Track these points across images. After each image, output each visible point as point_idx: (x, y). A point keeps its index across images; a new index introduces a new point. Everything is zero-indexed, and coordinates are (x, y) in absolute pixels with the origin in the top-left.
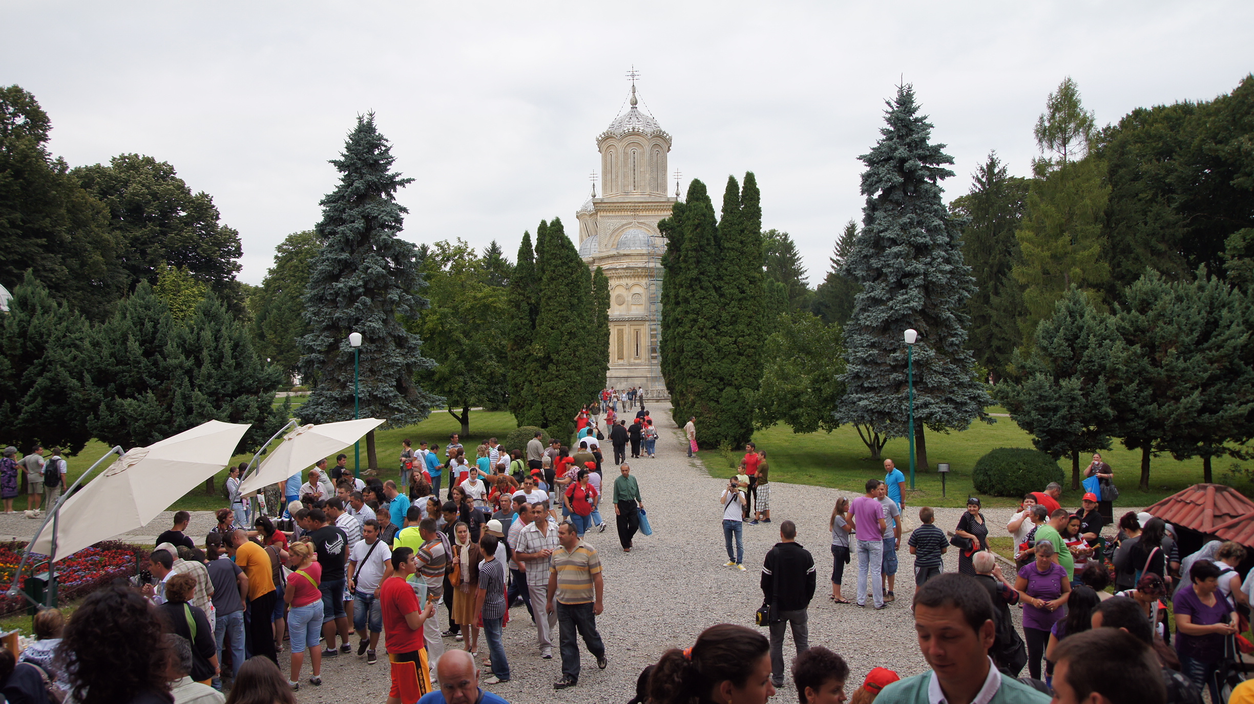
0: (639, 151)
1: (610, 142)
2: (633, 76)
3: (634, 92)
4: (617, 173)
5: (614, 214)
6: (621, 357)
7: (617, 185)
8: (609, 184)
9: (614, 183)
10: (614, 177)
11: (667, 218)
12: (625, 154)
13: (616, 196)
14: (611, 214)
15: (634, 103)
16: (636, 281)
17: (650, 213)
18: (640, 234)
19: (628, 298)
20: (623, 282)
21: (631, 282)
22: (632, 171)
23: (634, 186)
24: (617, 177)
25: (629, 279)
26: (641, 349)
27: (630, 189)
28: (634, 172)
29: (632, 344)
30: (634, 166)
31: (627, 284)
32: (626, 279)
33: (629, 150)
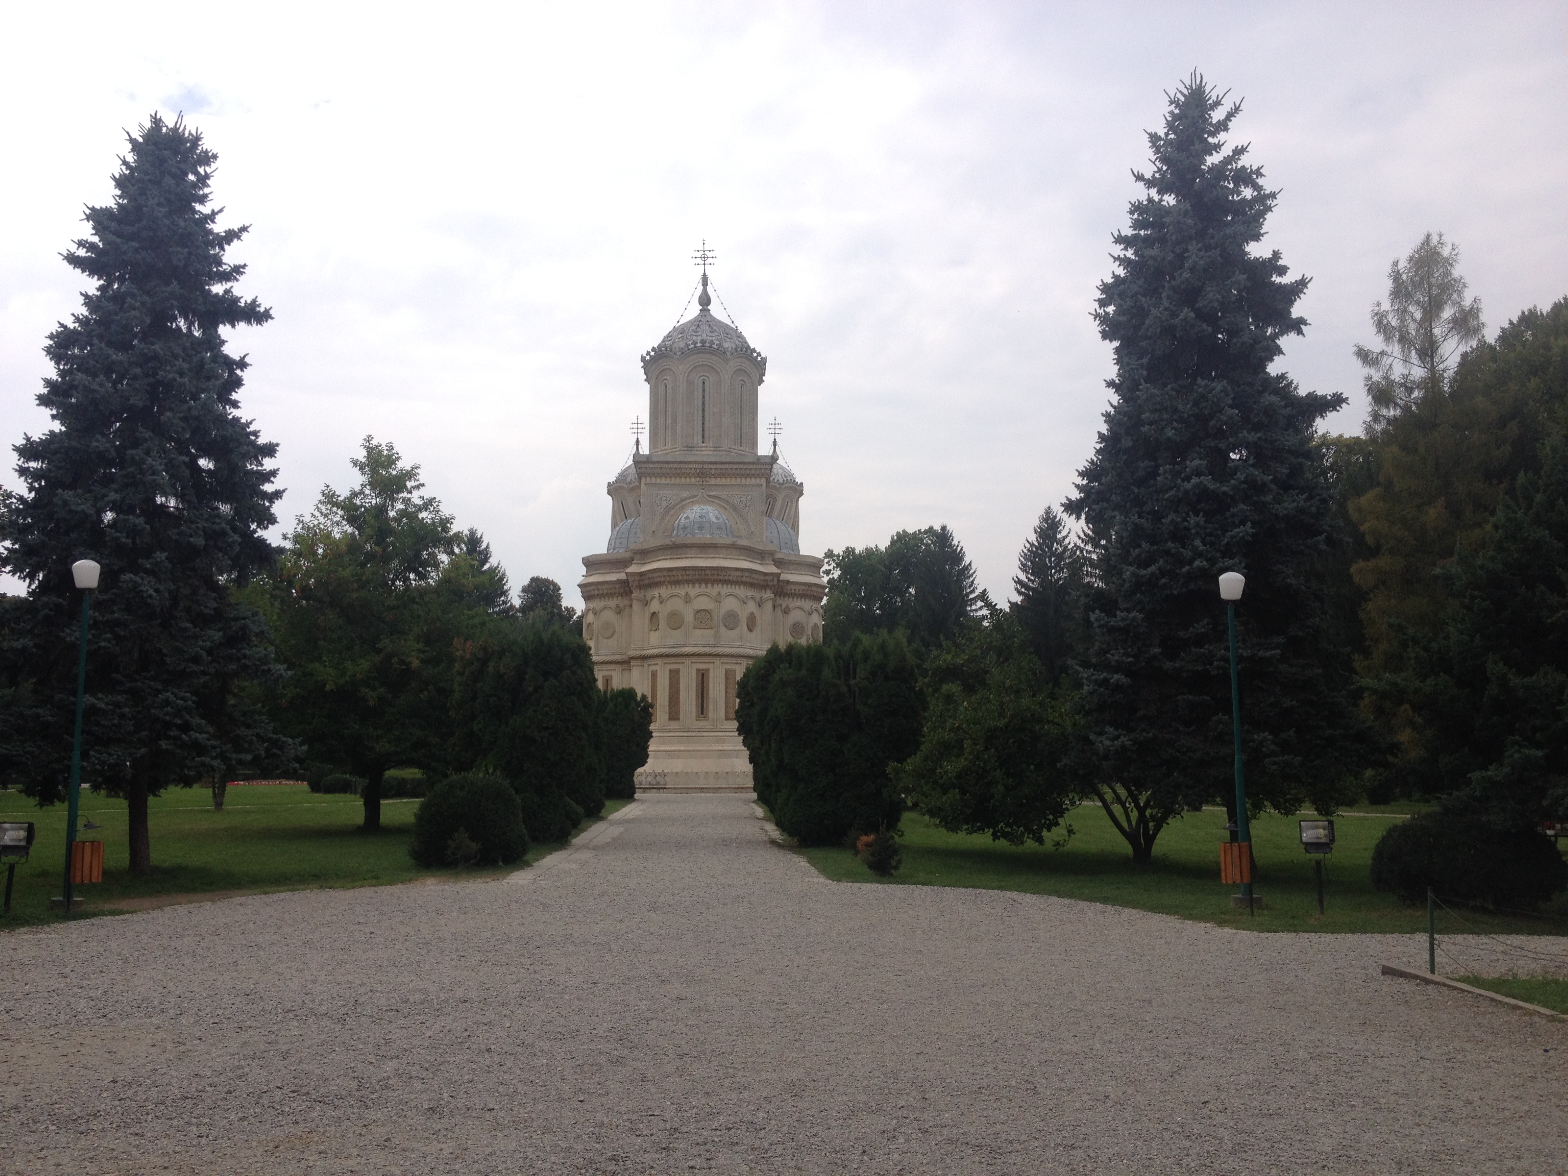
0: (711, 379)
1: (664, 363)
2: (704, 258)
3: (705, 284)
4: (674, 414)
5: (668, 481)
6: (674, 715)
7: (675, 435)
9: (669, 431)
10: (669, 420)
12: (690, 382)
13: (673, 453)
14: (663, 481)
15: (705, 301)
16: (703, 589)
17: (728, 481)
18: (711, 512)
19: (689, 617)
20: (681, 591)
21: (693, 590)
22: (700, 412)
23: (703, 437)
24: (674, 421)
25: (691, 585)
26: (708, 703)
27: (695, 441)
28: (703, 413)
29: (693, 694)
30: (703, 403)
31: (687, 594)
32: (686, 586)
33: (697, 379)
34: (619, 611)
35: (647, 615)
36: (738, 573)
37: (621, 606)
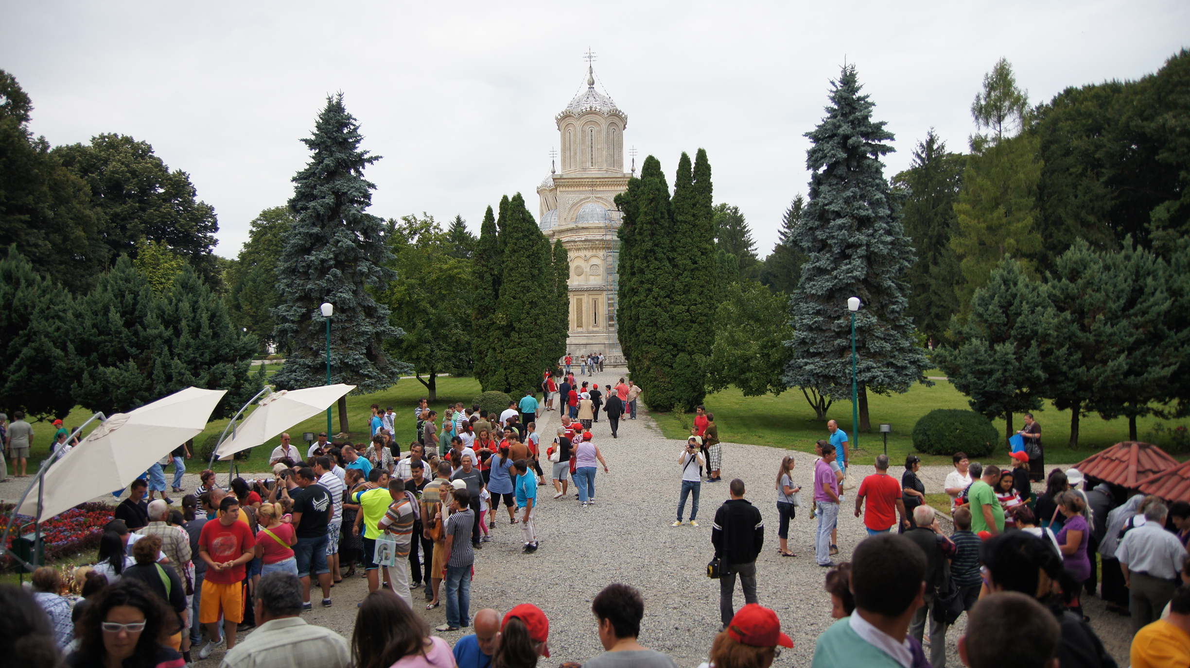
0: (596, 129)
1: (569, 121)
2: (590, 57)
3: (591, 73)
4: (575, 150)
5: (572, 189)
6: (580, 325)
7: (575, 162)
8: (568, 161)
9: (572, 160)
10: (572, 154)
11: (623, 193)
12: (583, 131)
13: (574, 173)
14: (570, 189)
15: (592, 83)
16: (594, 252)
17: (607, 188)
18: (598, 207)
19: (587, 268)
20: (582, 253)
21: (589, 253)
22: (590, 148)
23: (592, 163)
24: (575, 154)
25: (587, 250)
26: (599, 318)
27: (587, 166)
28: (592, 149)
29: (590, 313)
30: (592, 143)
31: (585, 255)
32: (585, 250)
33: (587, 129)
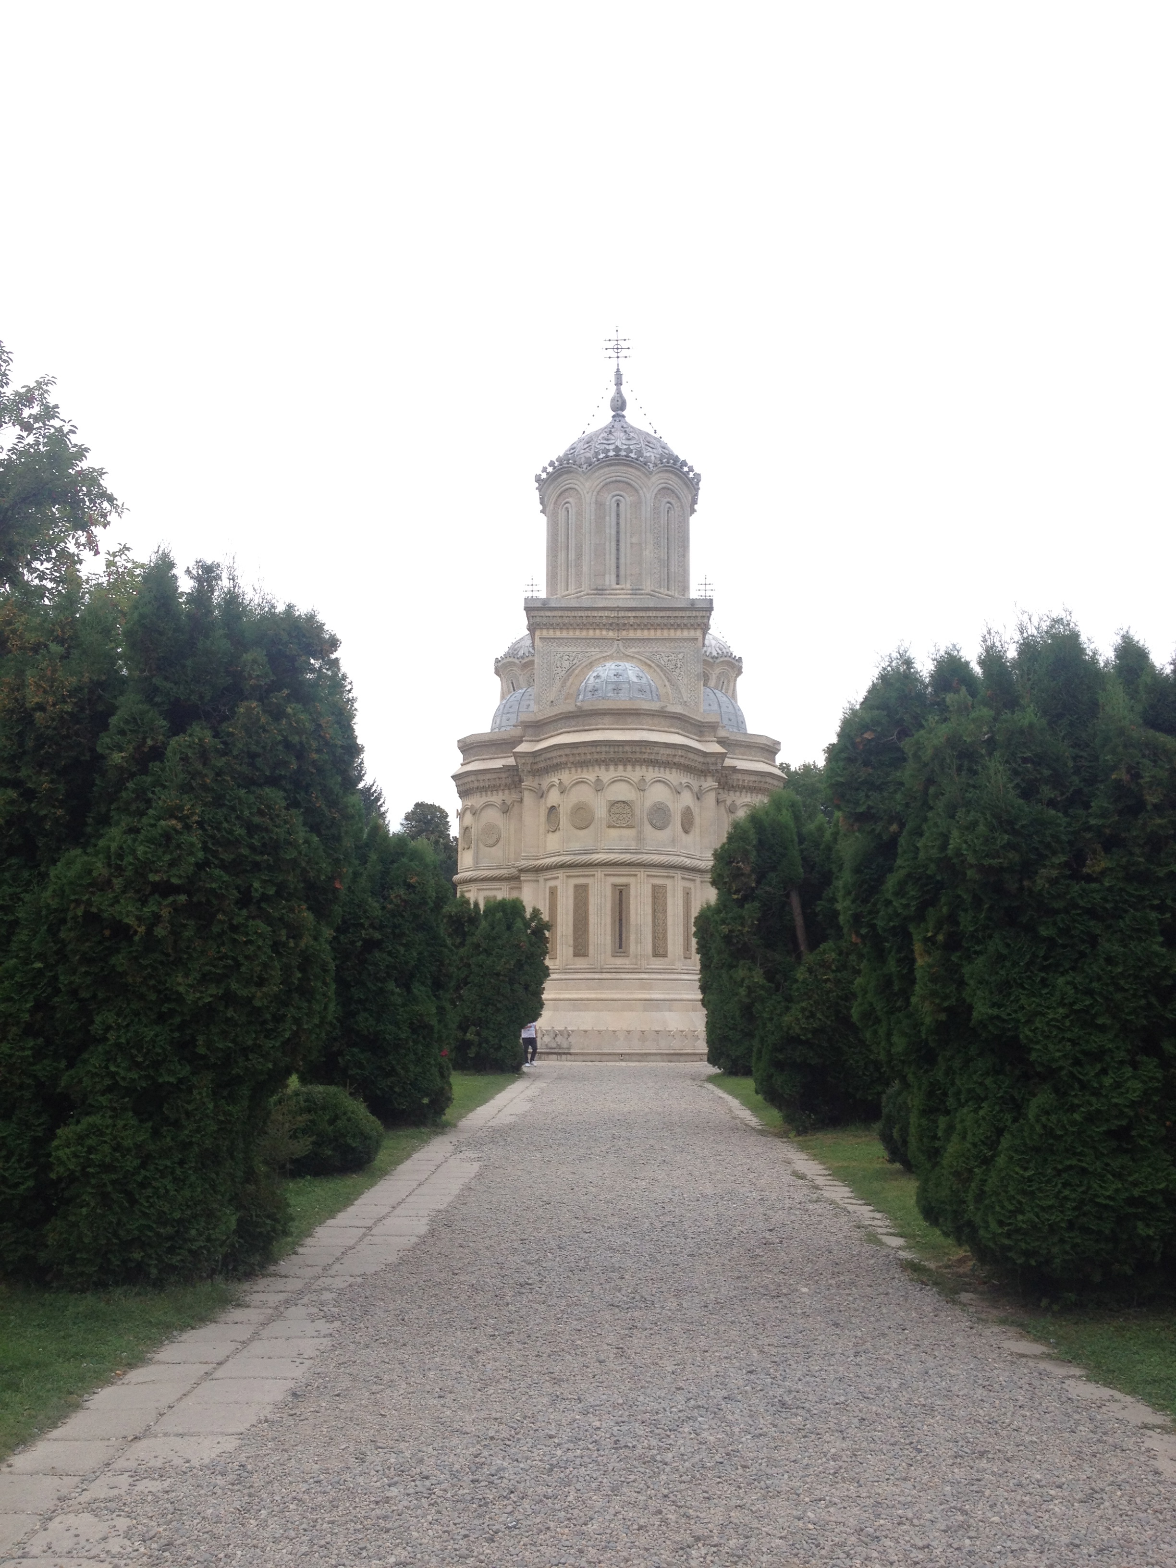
0: (628, 499)
1: (567, 481)
2: (617, 349)
3: (619, 383)
4: (579, 548)
5: (571, 634)
6: (580, 949)
7: (579, 575)
8: (561, 574)
9: (572, 571)
10: (572, 556)
12: (600, 505)
14: (564, 634)
15: (619, 405)
16: (620, 772)
17: (652, 634)
18: (631, 671)
19: (601, 811)
20: (590, 775)
21: (607, 775)
22: (614, 544)
23: (618, 576)
24: (579, 556)
25: (603, 768)
26: (628, 931)
27: (607, 583)
28: (618, 545)
29: (608, 920)
30: (618, 532)
31: (598, 779)
32: (597, 768)
33: (609, 501)
34: (506, 810)
35: (543, 812)
36: (669, 751)
37: (509, 802)
